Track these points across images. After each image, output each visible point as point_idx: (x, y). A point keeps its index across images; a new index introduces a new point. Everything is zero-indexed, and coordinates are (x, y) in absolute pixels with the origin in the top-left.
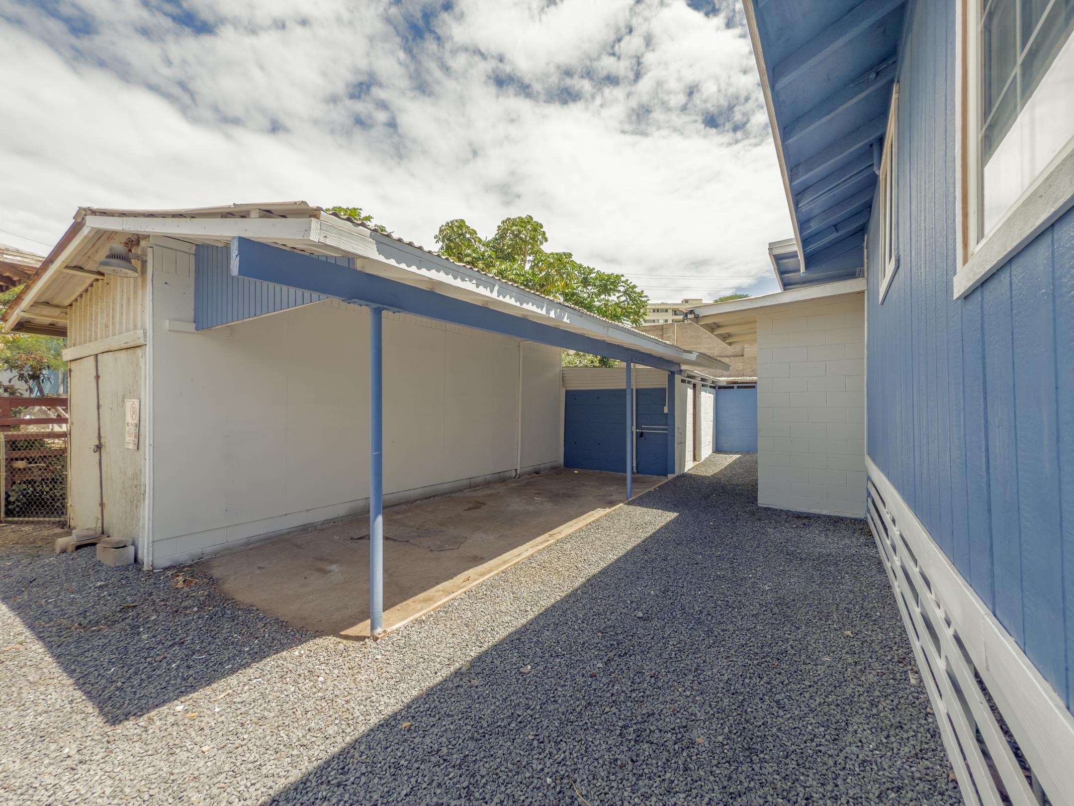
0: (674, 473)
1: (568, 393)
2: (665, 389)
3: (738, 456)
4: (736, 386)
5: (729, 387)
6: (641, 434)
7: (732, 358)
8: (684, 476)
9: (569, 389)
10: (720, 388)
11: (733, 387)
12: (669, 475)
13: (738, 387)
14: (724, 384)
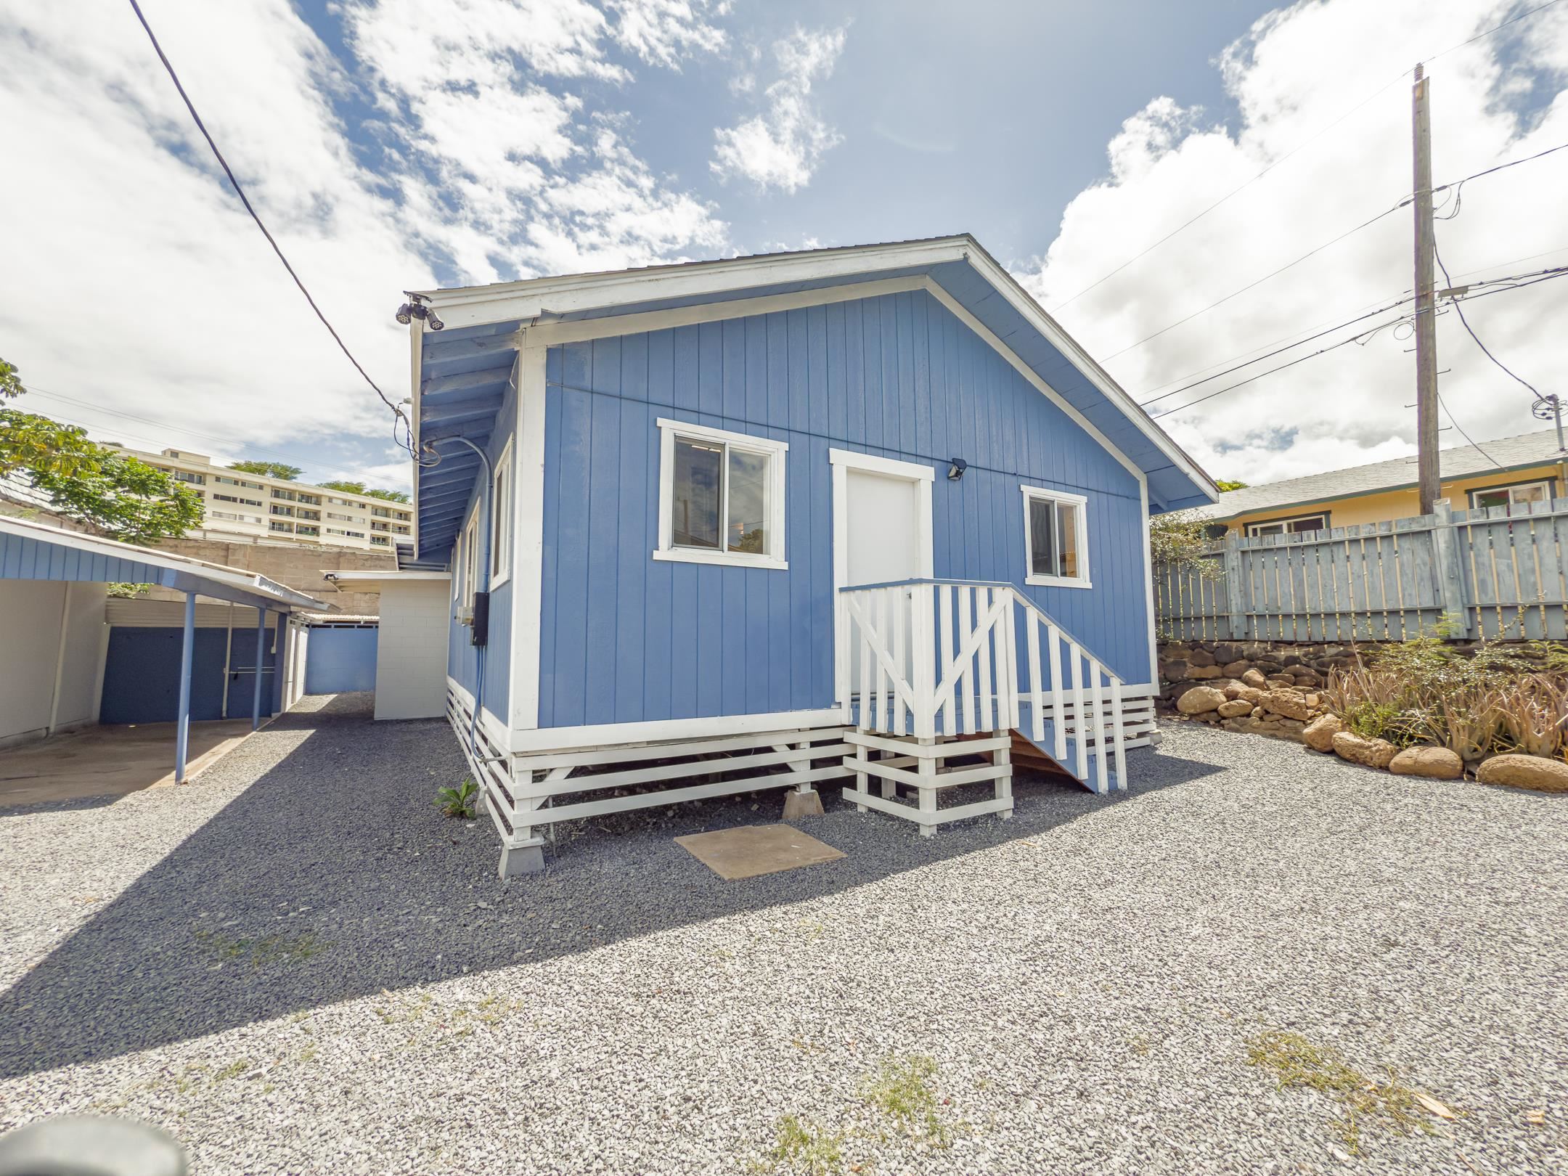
0: (279, 711)
1: (115, 632)
2: (274, 630)
3: (335, 696)
4: (333, 625)
5: (327, 625)
6: (236, 676)
7: (323, 593)
8: (288, 714)
9: (116, 625)
10: (314, 626)
11: (330, 627)
12: (273, 715)
13: (336, 627)
14: (321, 623)
